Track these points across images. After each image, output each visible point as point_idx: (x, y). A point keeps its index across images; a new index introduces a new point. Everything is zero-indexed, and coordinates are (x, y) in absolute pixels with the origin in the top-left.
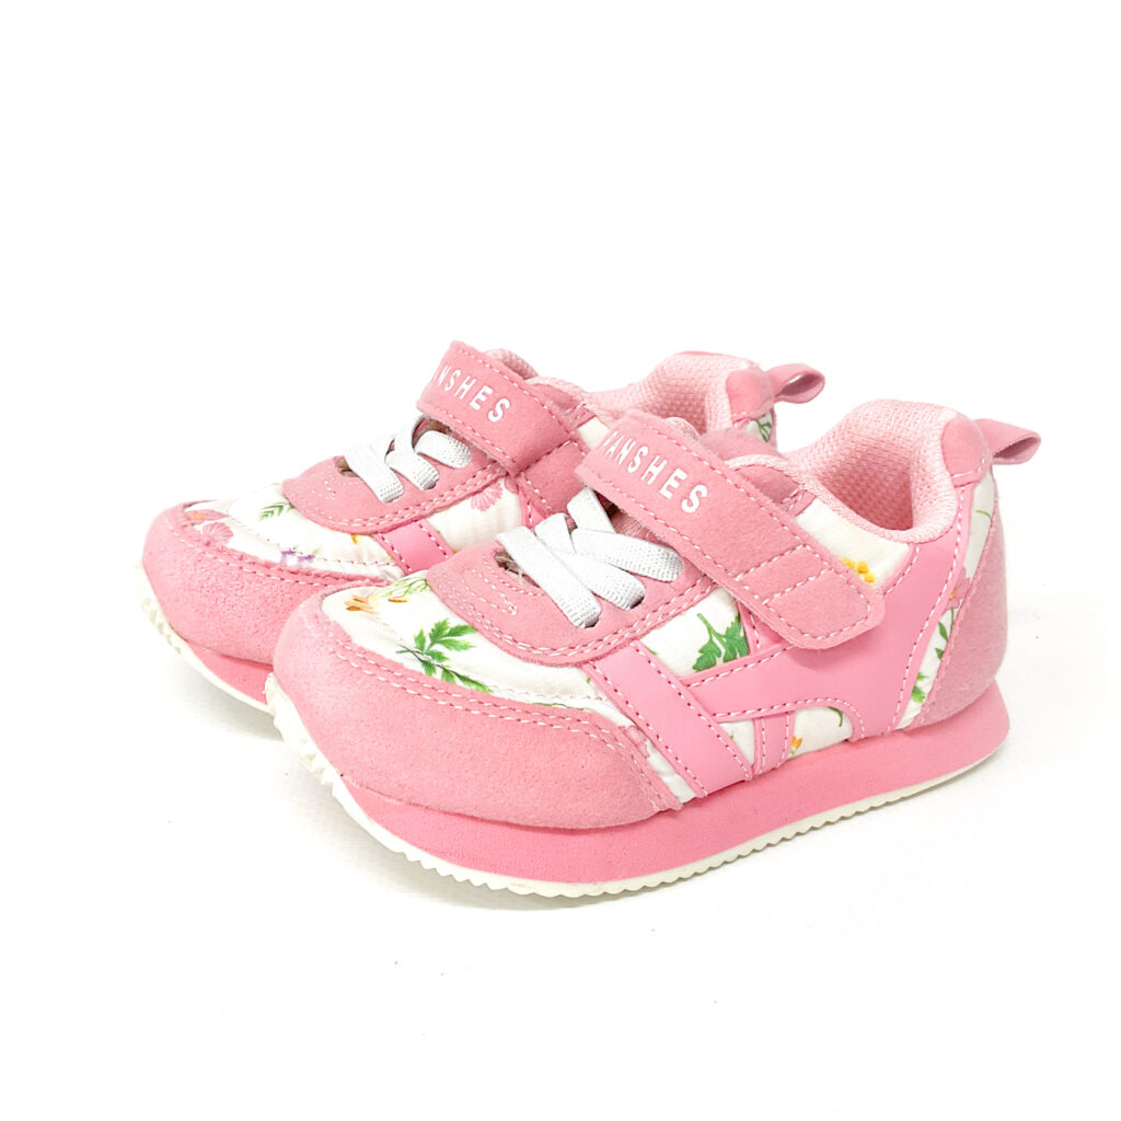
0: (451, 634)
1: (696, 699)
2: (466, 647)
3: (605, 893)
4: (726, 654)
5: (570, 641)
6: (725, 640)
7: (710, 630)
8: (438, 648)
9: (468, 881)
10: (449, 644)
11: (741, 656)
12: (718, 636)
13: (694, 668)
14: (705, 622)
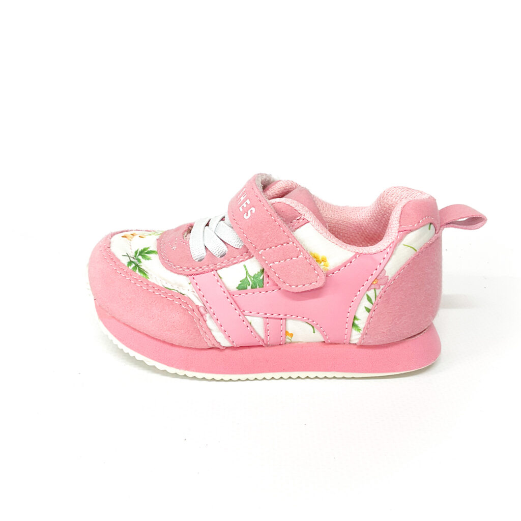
0: (147, 253)
1: (235, 302)
2: (149, 259)
3: (195, 377)
4: (252, 285)
5: (188, 265)
6: (252, 279)
7: (247, 273)
8: (140, 257)
9: (134, 357)
10: (144, 257)
11: (259, 287)
12: (250, 276)
13: (237, 288)
14: (246, 269)
